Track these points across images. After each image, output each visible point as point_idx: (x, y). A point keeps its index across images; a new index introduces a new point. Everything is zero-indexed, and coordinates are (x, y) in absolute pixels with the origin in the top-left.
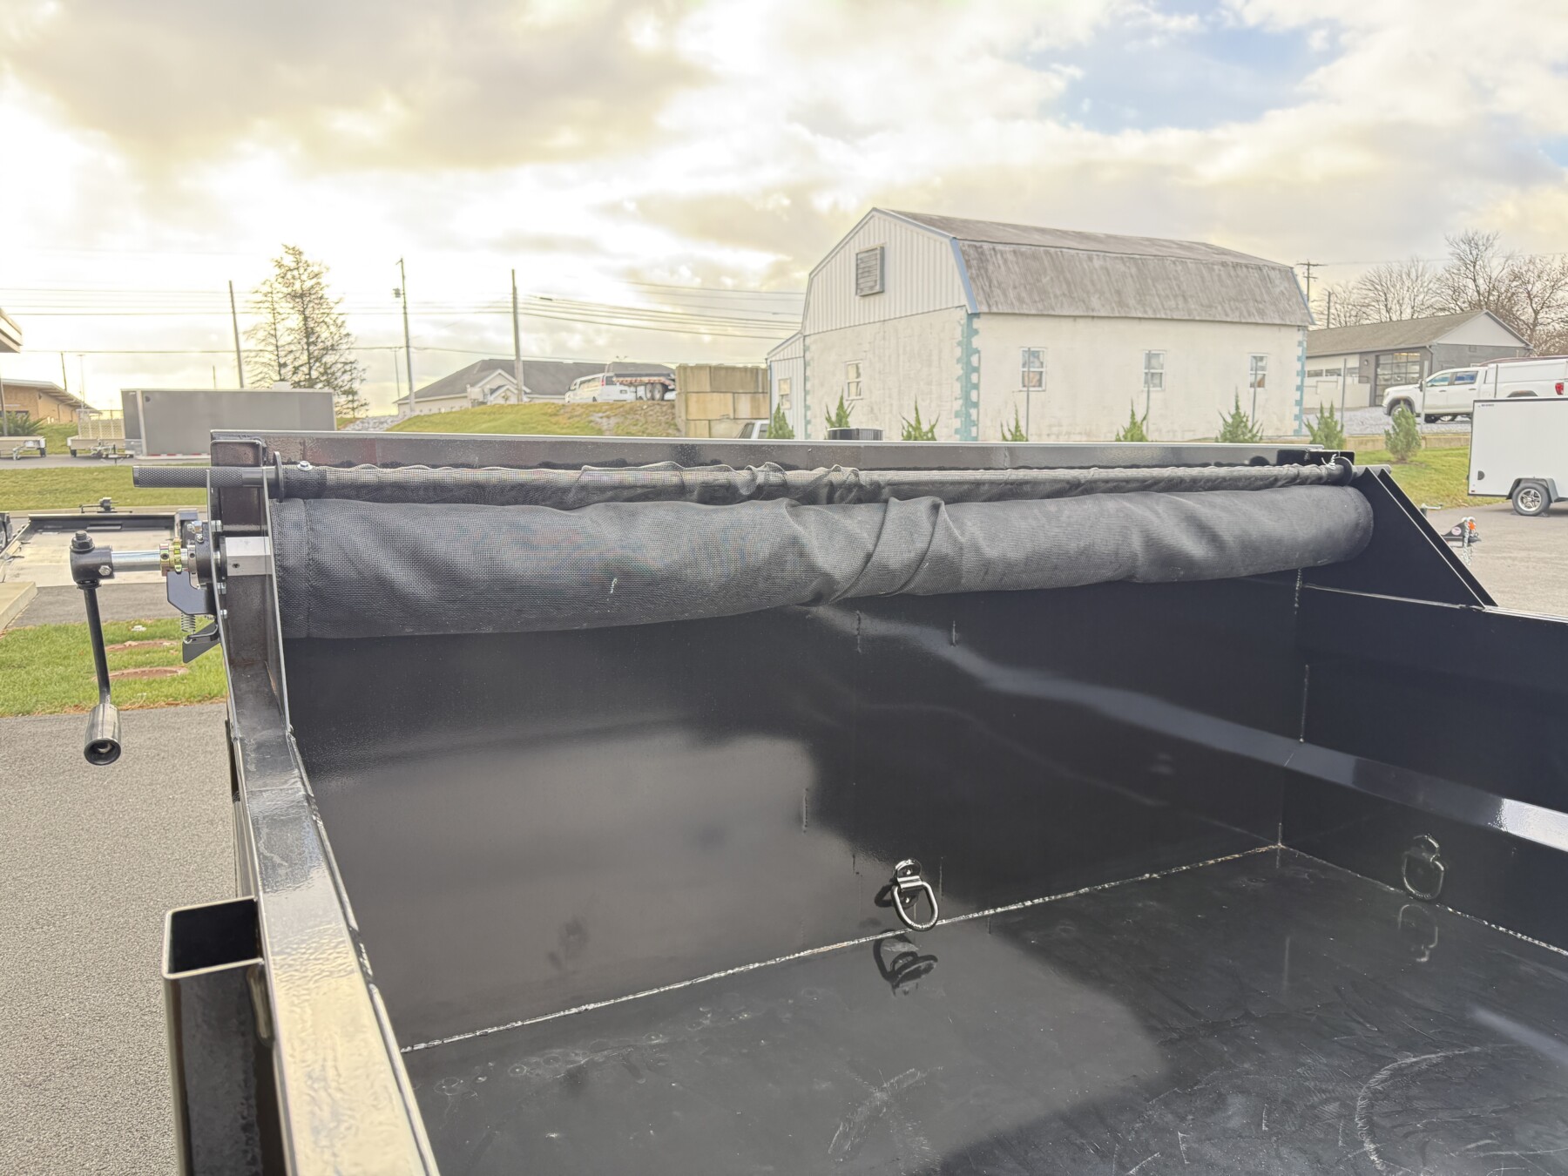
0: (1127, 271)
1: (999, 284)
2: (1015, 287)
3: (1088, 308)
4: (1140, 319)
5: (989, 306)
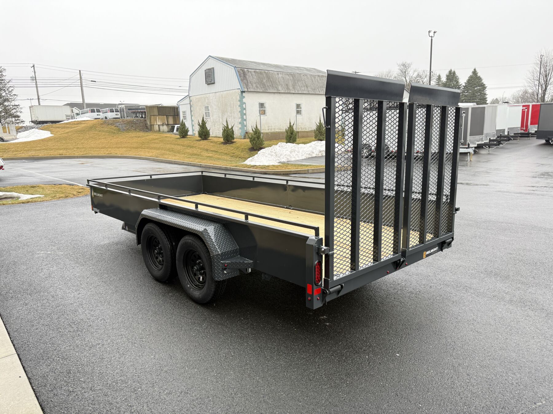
0: (289, 78)
1: (250, 82)
2: (255, 83)
3: (278, 90)
4: (294, 93)
5: (247, 89)
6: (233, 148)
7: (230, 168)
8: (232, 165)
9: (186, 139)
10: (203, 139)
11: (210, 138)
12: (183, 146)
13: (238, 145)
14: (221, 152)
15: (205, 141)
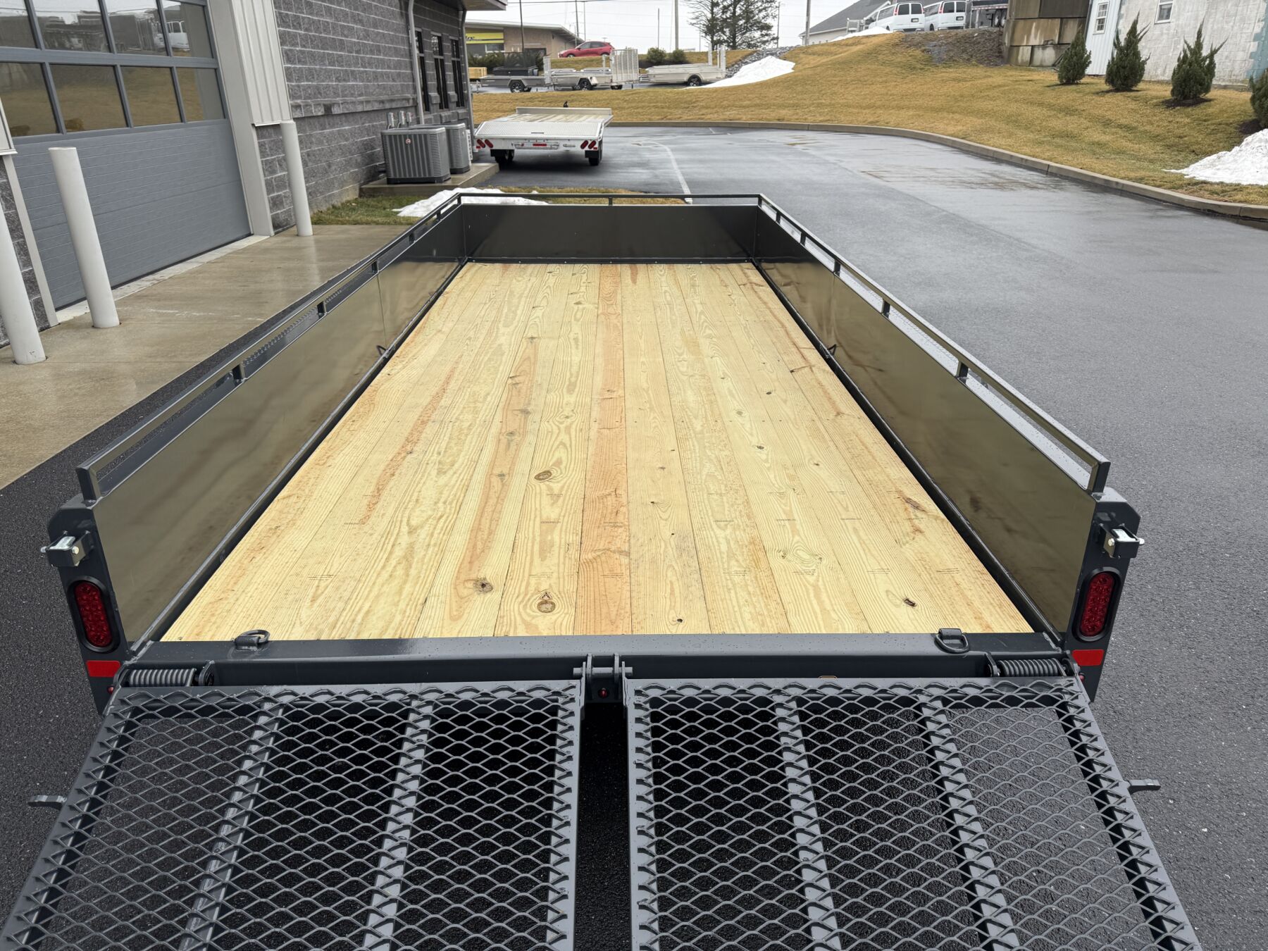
6: (1188, 120)
7: (1117, 183)
8: (1132, 175)
9: (1073, 87)
10: (1117, 90)
11: (1141, 86)
12: (1051, 107)
13: (1210, 110)
14: (1146, 132)
15: (1119, 96)
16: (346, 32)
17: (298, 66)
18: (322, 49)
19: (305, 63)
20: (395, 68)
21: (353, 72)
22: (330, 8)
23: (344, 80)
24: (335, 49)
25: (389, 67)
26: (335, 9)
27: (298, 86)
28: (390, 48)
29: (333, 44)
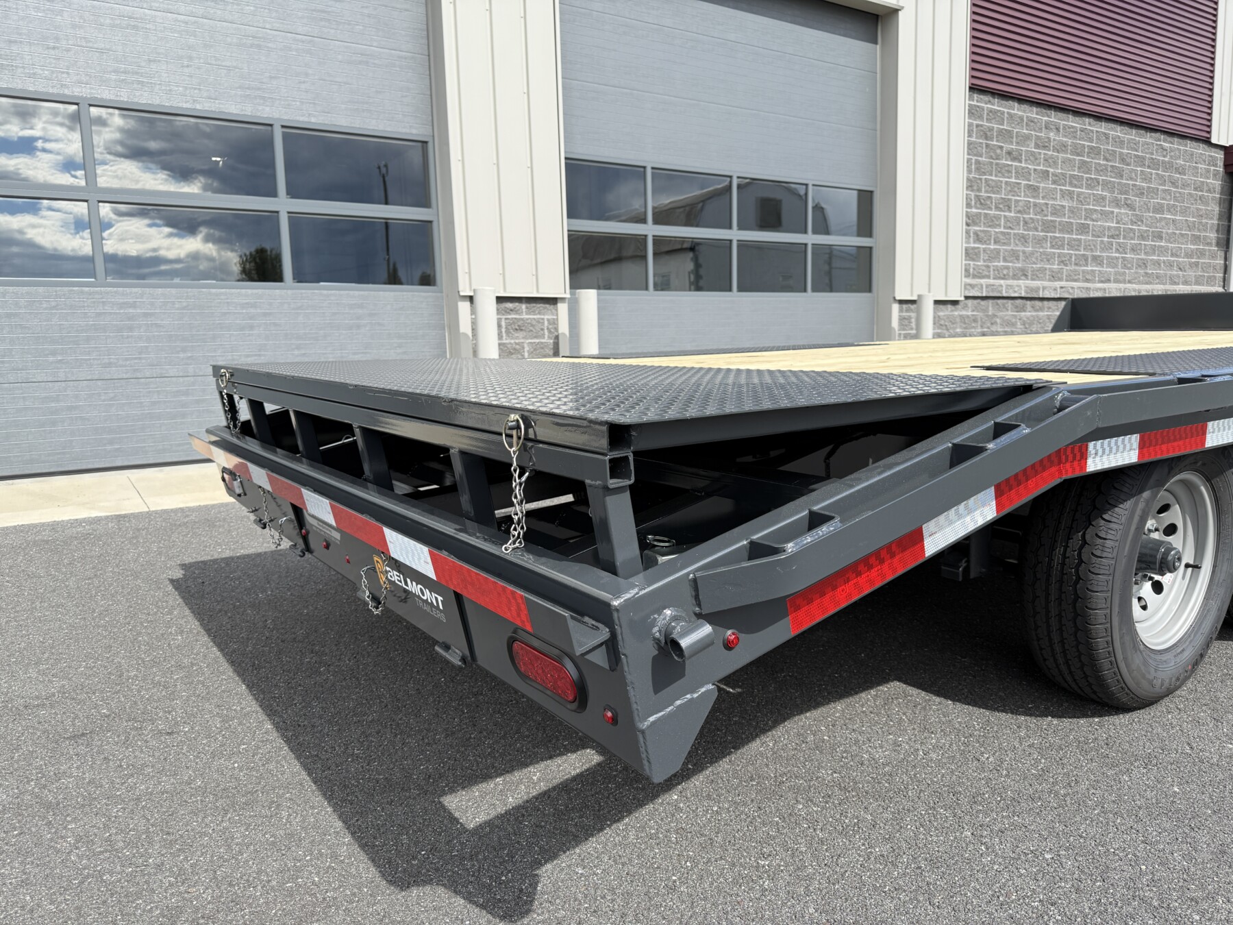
16: (1094, 216)
17: (992, 247)
18: (1042, 231)
19: (1004, 244)
20: (1188, 255)
21: (1095, 258)
22: (1071, 193)
23: (1076, 264)
24: (1068, 233)
25: (1172, 255)
26: (1079, 194)
27: (988, 267)
28: (1182, 235)
29: (1067, 228)
